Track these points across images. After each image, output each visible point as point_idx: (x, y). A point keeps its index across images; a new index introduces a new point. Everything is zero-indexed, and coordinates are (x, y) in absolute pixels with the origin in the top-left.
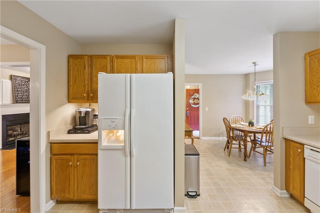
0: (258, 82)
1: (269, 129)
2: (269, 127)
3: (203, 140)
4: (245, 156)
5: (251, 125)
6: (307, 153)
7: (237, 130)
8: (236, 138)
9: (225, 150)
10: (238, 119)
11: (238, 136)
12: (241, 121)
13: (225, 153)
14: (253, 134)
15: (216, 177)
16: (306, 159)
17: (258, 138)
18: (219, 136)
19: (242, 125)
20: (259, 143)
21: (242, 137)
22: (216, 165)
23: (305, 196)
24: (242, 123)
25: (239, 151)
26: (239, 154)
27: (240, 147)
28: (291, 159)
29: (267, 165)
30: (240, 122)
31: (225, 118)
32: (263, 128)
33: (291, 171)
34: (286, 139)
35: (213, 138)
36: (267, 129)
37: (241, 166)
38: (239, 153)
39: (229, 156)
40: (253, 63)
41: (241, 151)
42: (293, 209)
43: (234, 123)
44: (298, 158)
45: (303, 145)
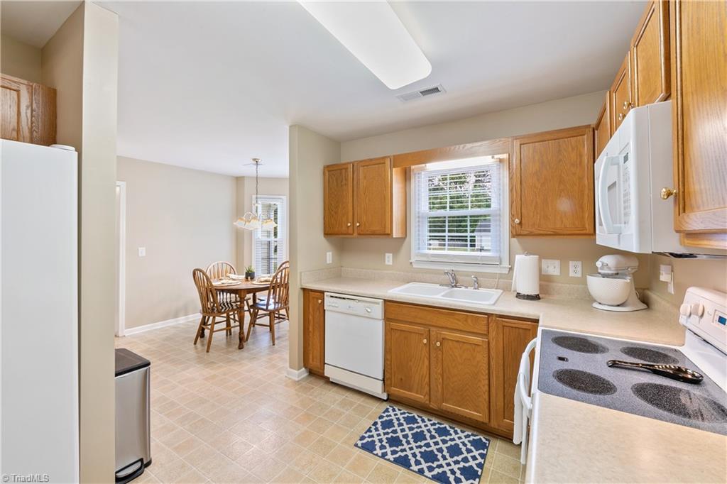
0: (261, 196)
1: (279, 280)
2: (279, 276)
3: (130, 336)
4: (241, 339)
5: (249, 278)
6: (329, 302)
7: (223, 291)
8: (223, 308)
9: (195, 343)
10: (224, 269)
11: (227, 304)
12: (230, 273)
13: (196, 348)
14: (252, 294)
15: (185, 405)
16: (326, 312)
17: (261, 300)
18: (176, 315)
19: (234, 280)
20: (265, 307)
21: (232, 305)
22: (179, 382)
23: (326, 362)
24: (233, 276)
25: (227, 335)
26: (227, 341)
27: (228, 324)
28: (311, 317)
29: (276, 342)
30: (228, 274)
31: (197, 270)
32: (271, 279)
33: (311, 335)
34: (304, 290)
35: (159, 325)
36: (277, 280)
37: (234, 360)
38: (227, 338)
39: (208, 351)
40: (254, 160)
41: (230, 334)
42: (313, 388)
43: (215, 278)
44: (318, 313)
45: (323, 292)
